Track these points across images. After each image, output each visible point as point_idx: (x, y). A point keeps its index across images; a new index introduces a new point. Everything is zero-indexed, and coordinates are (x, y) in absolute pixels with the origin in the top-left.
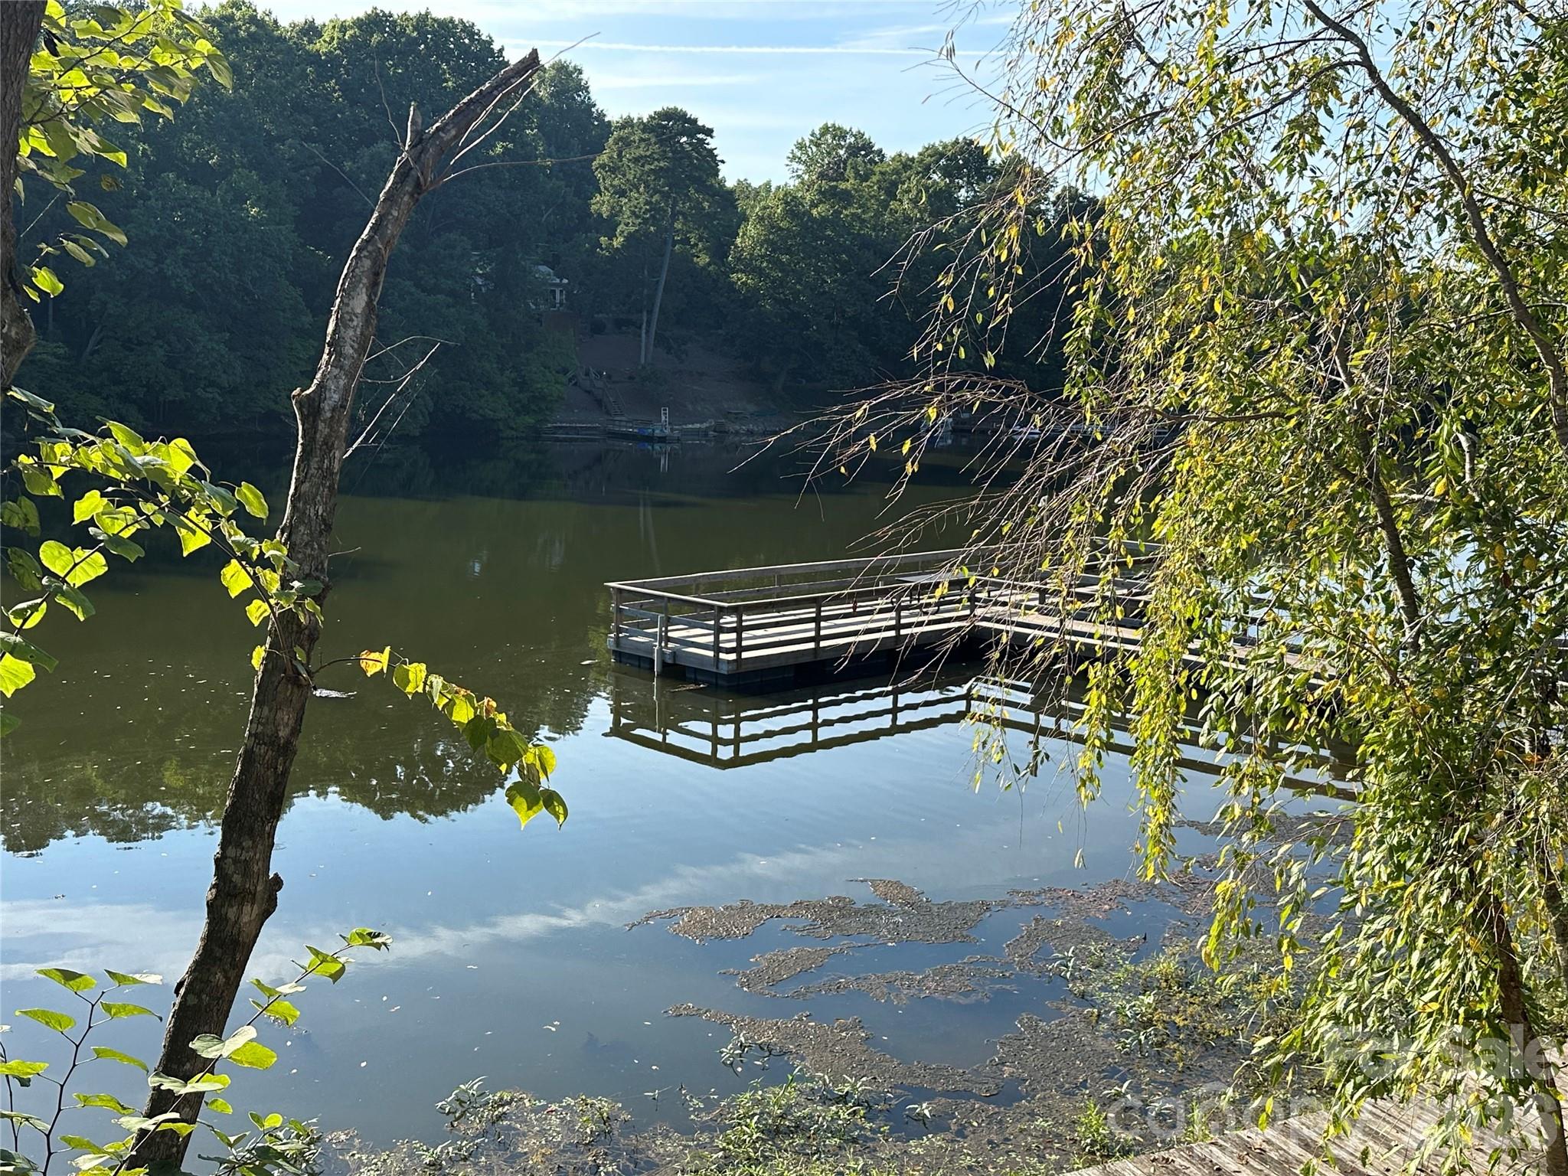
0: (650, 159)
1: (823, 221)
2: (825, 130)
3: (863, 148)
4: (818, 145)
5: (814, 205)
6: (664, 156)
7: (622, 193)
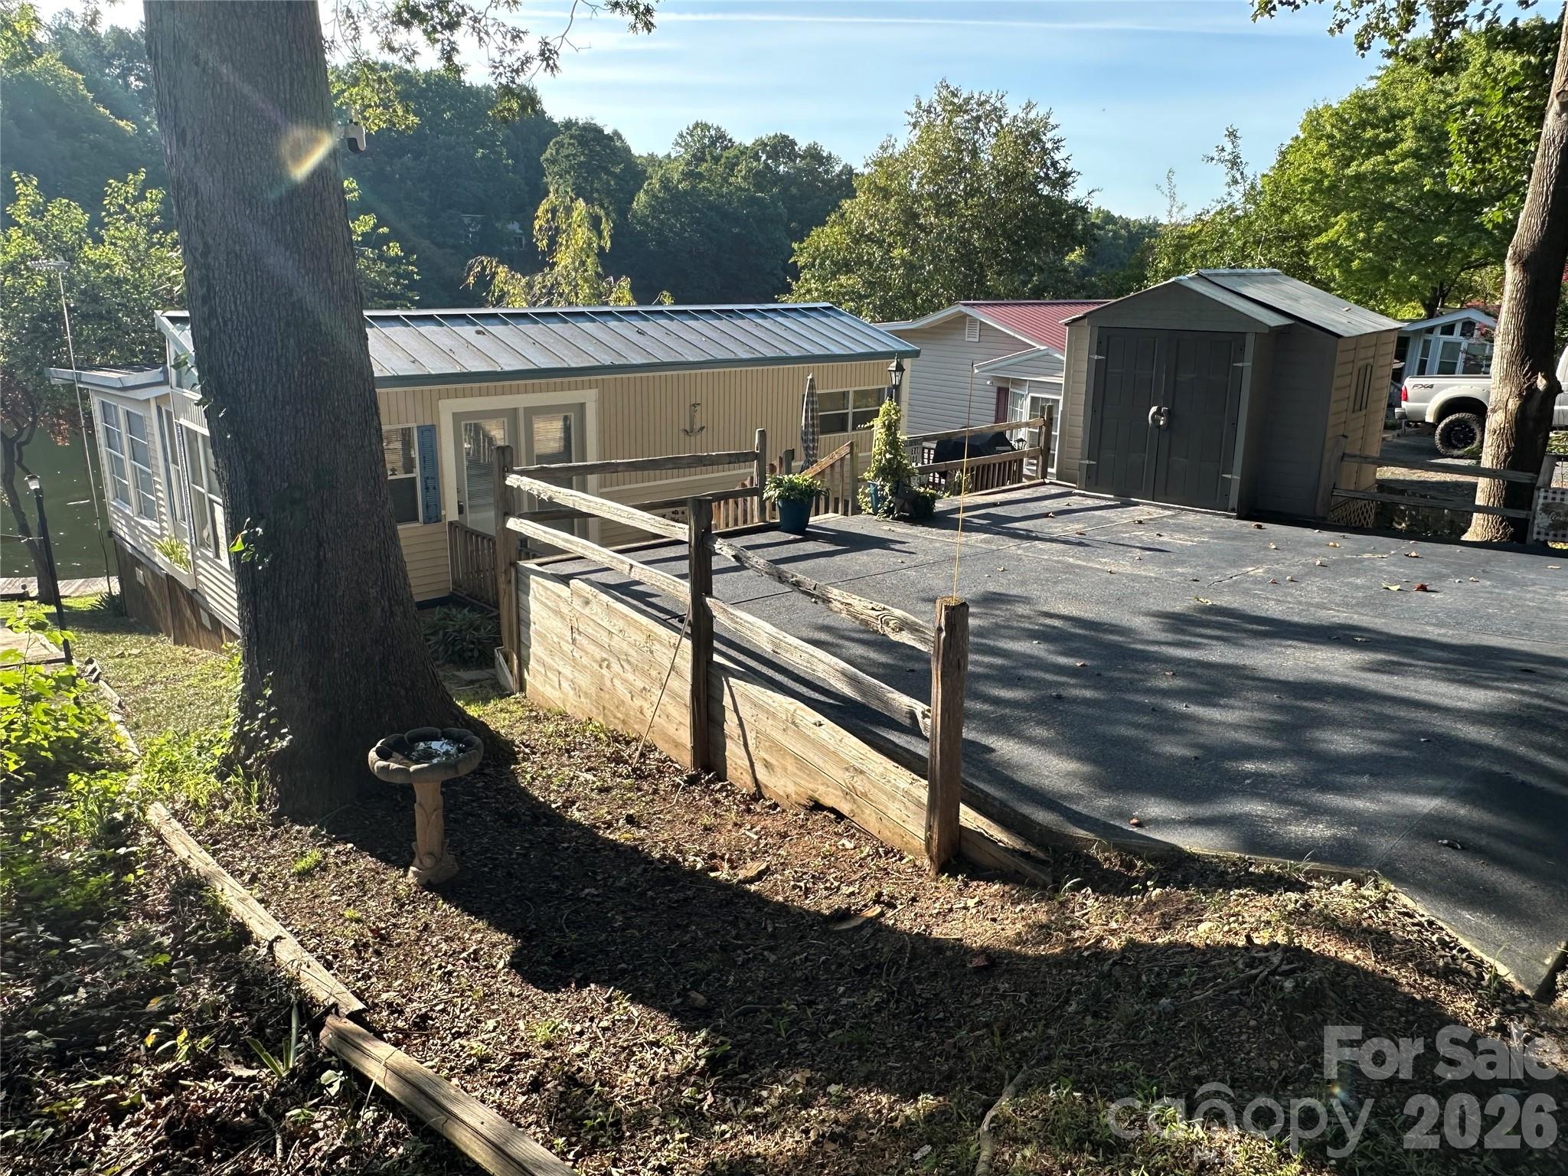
0: (575, 155)
1: (685, 191)
2: (696, 125)
3: (721, 136)
4: (691, 135)
5: (679, 182)
6: (583, 154)
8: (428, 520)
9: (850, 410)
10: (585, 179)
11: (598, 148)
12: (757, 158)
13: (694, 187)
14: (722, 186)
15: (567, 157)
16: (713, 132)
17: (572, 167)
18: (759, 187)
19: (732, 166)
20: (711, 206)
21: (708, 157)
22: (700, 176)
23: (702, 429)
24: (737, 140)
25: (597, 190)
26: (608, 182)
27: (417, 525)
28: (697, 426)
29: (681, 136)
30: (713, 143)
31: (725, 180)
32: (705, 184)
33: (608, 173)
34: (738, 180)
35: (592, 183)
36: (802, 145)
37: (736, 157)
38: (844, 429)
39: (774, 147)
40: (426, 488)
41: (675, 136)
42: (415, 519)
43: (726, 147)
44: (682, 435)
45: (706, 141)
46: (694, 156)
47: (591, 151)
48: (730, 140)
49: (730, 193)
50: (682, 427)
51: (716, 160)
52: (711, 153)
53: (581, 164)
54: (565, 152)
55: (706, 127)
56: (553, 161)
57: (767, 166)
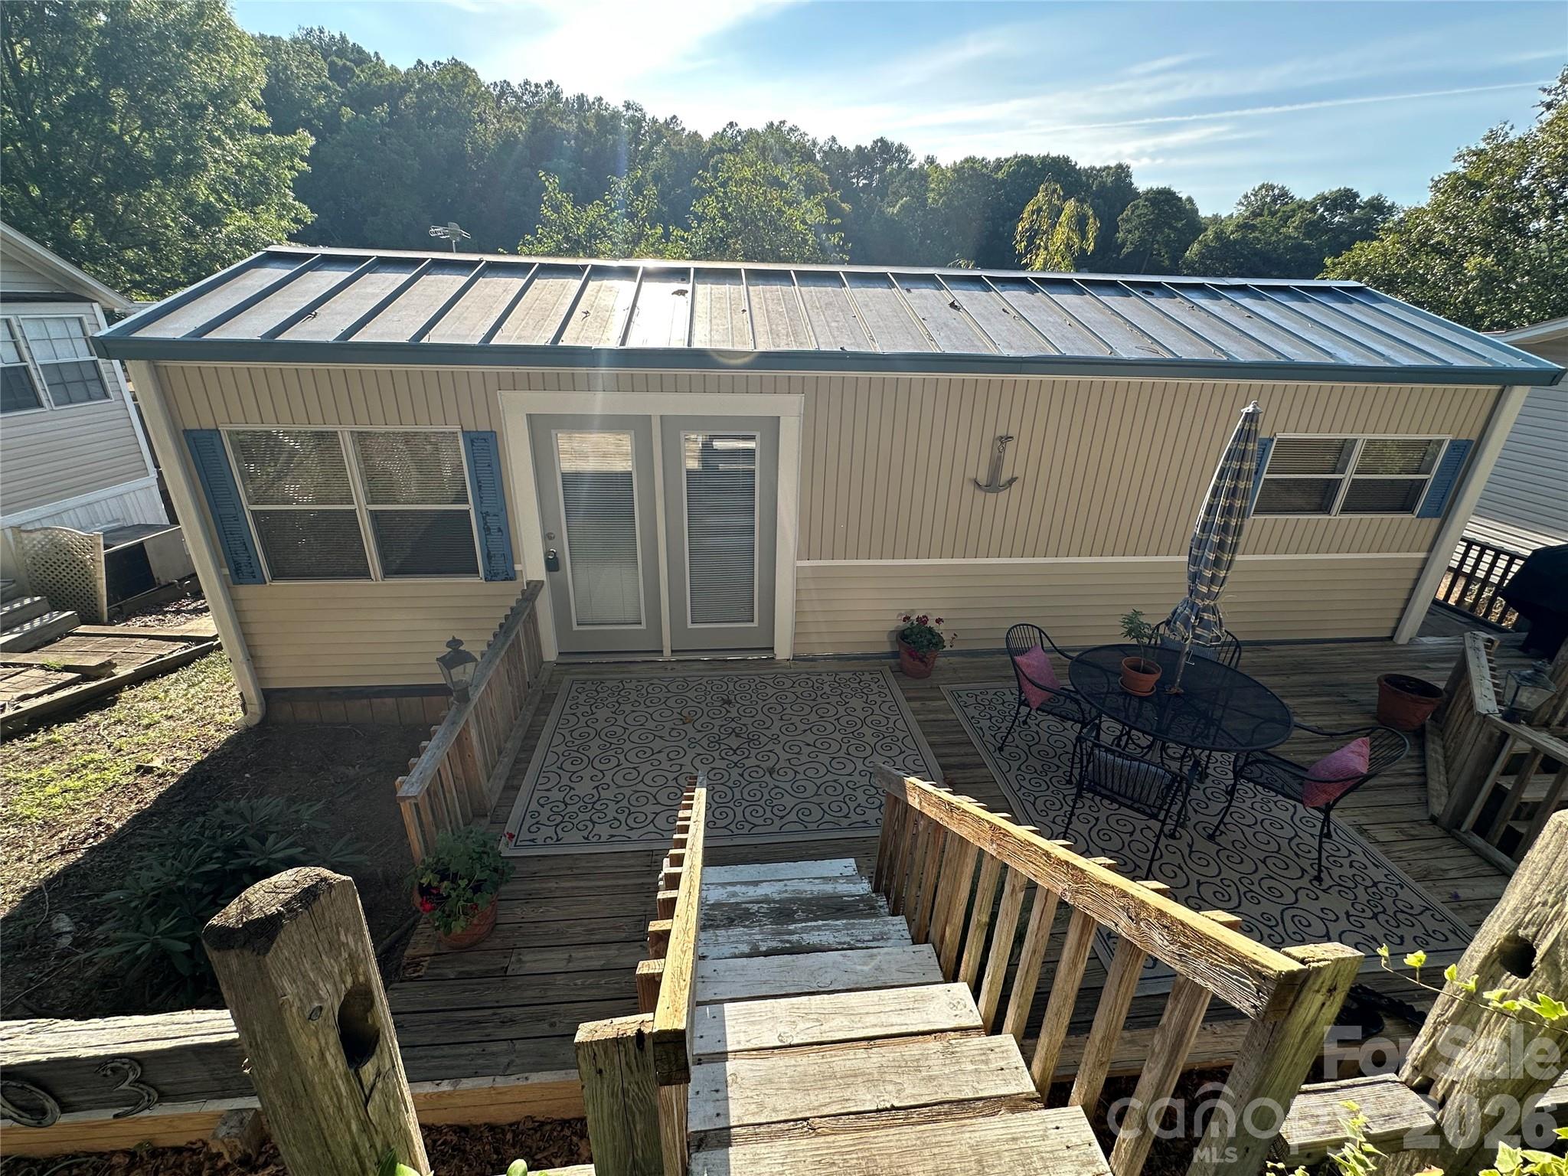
0: (1146, 215)
1: (1236, 241)
2: (1263, 186)
3: (1284, 194)
4: (1255, 195)
5: (1232, 233)
6: (1153, 213)
7: (1129, 232)
8: (491, 577)
9: (1348, 477)
10: (1150, 234)
11: (1166, 208)
12: (1314, 210)
13: (1244, 237)
14: (1272, 235)
15: (1139, 216)
16: (1276, 192)
17: (1141, 224)
18: (1308, 235)
19: (1286, 219)
20: (1257, 253)
21: (1266, 212)
22: (1253, 228)
23: (1013, 480)
24: (1297, 197)
25: (1158, 242)
26: (1169, 235)
27: (476, 580)
28: (1005, 476)
29: (1246, 197)
30: (1274, 201)
31: (1277, 230)
32: (1257, 234)
33: (1171, 227)
34: (1290, 230)
35: (1156, 236)
36: (1365, 197)
37: (1293, 210)
38: (1324, 508)
39: (1334, 200)
40: (486, 530)
41: (1240, 197)
42: (475, 571)
43: (1287, 203)
44: (969, 488)
45: (1268, 200)
46: (1253, 213)
47: (1160, 210)
48: (1292, 198)
49: (1279, 241)
50: (971, 474)
51: (1273, 214)
52: (1269, 209)
53: (1148, 222)
54: (1138, 212)
55: (1273, 188)
56: (1127, 221)
57: (1322, 217)
